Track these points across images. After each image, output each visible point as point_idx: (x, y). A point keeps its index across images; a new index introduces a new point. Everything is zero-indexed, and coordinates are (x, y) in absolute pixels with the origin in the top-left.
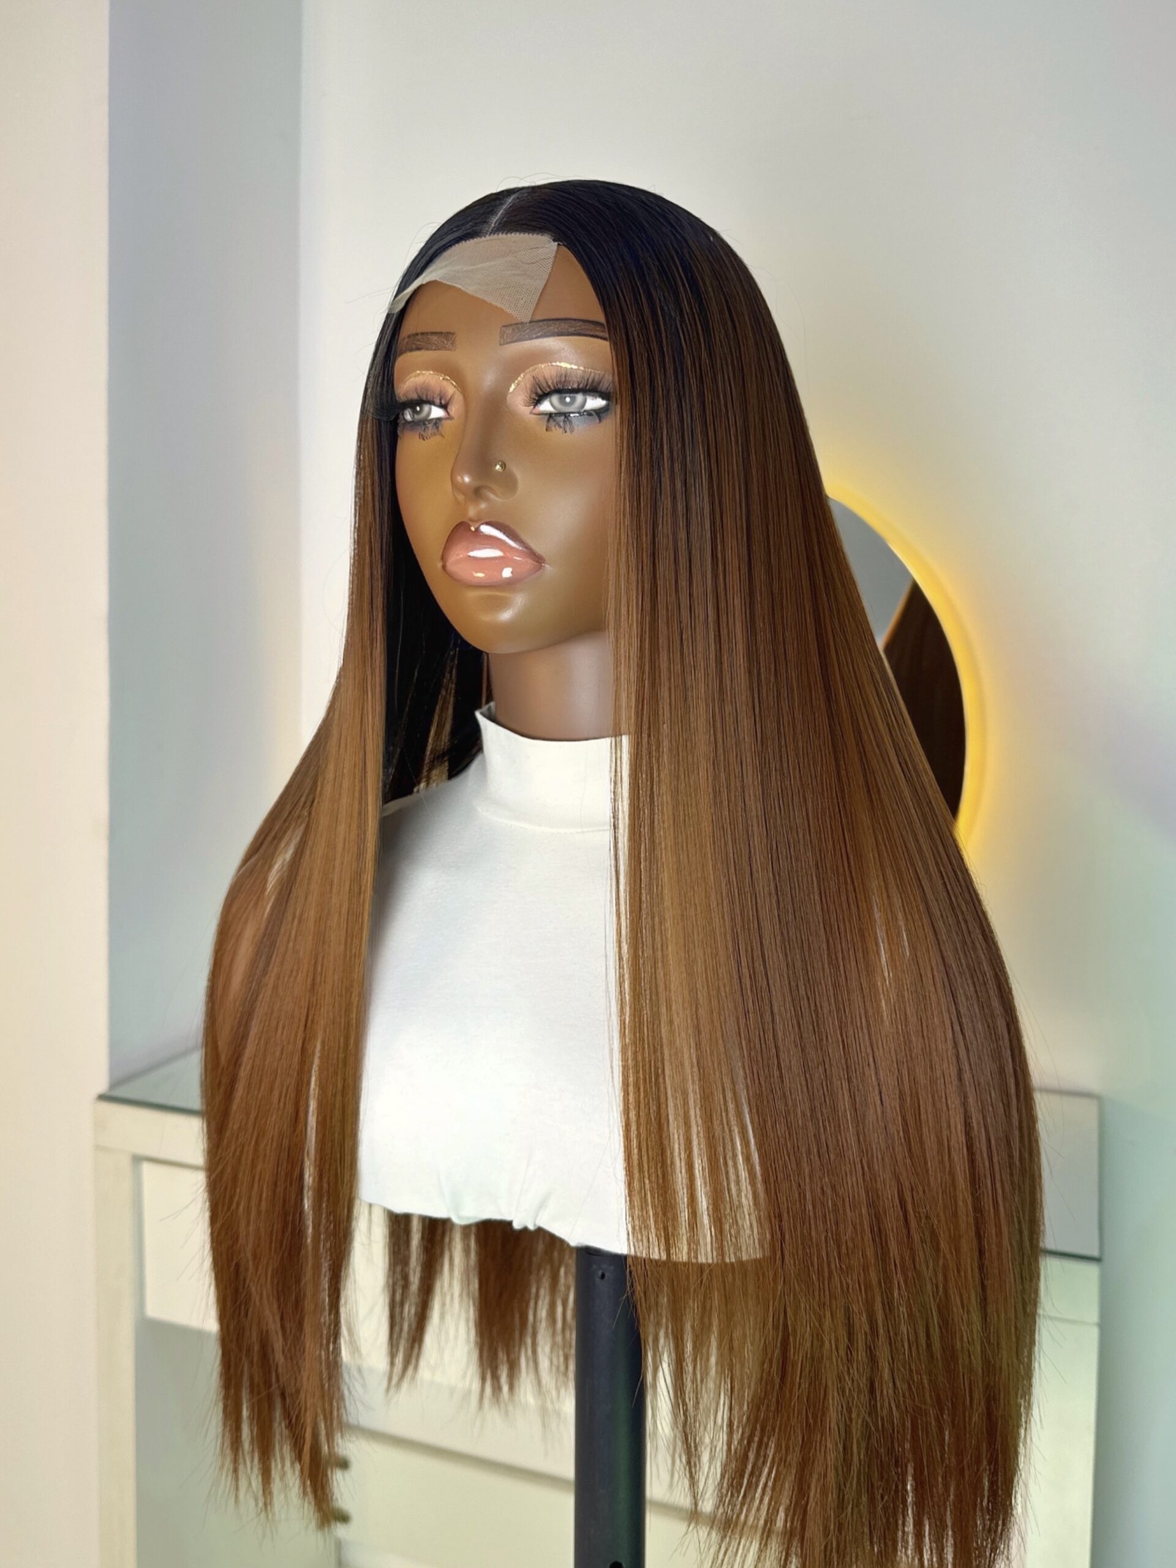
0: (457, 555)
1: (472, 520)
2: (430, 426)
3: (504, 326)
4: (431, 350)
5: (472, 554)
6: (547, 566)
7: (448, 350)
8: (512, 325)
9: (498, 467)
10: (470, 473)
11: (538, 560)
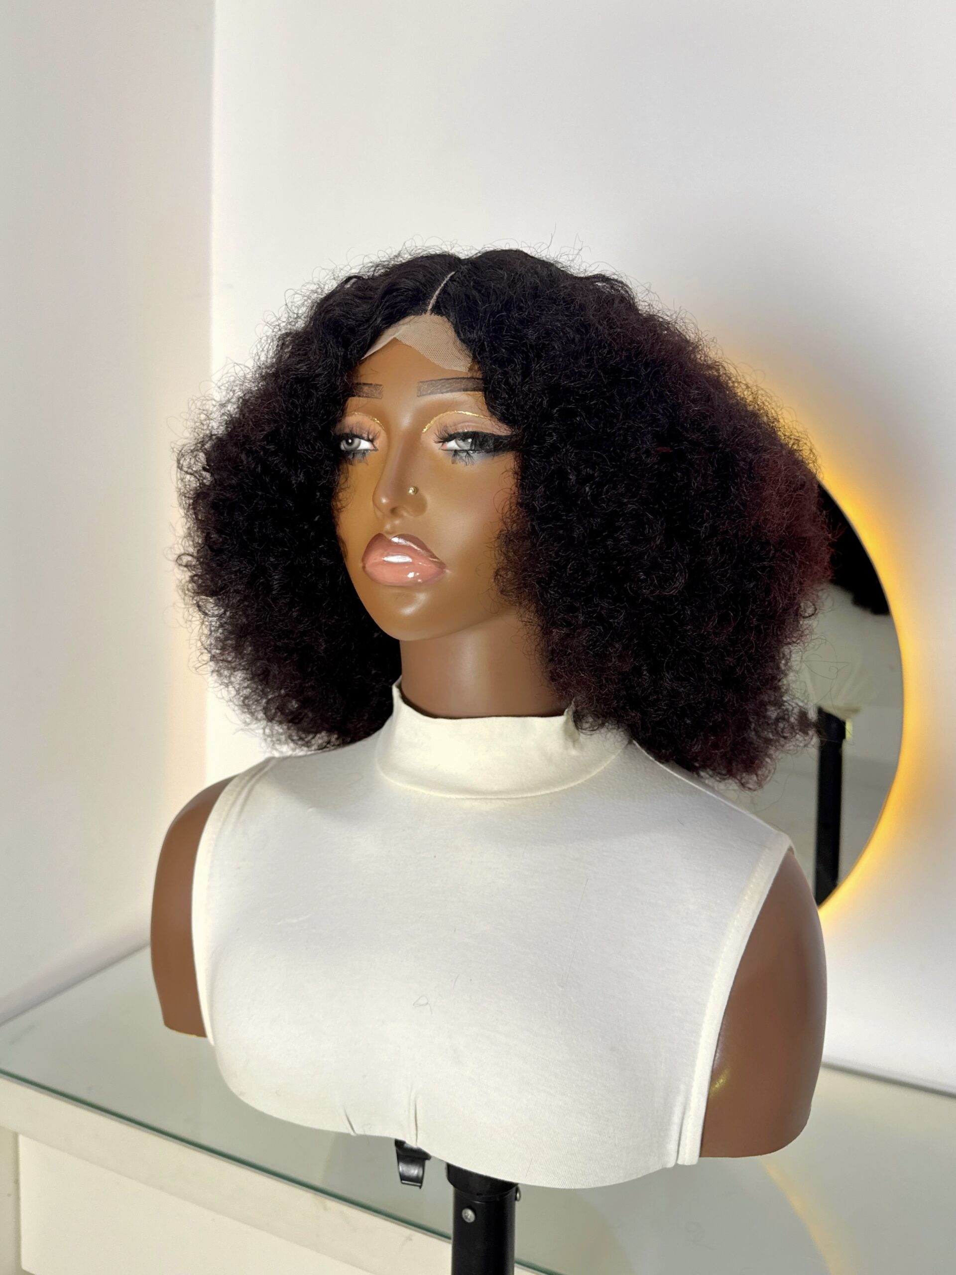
0: (375, 558)
1: (389, 533)
2: (359, 457)
3: (421, 382)
4: (363, 397)
5: (386, 559)
6: (448, 571)
7: (377, 398)
8: (427, 381)
9: (411, 491)
10: (387, 496)
11: (441, 565)
